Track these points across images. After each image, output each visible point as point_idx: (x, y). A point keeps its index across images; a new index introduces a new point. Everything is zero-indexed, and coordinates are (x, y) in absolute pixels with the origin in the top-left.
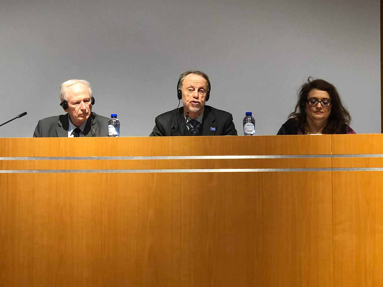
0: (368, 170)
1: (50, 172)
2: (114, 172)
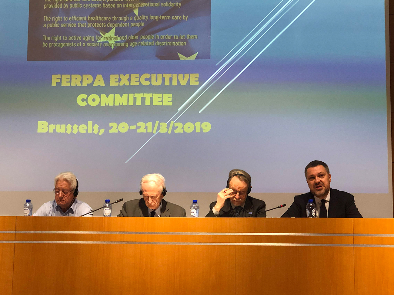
1: (135, 243)
2: (185, 244)
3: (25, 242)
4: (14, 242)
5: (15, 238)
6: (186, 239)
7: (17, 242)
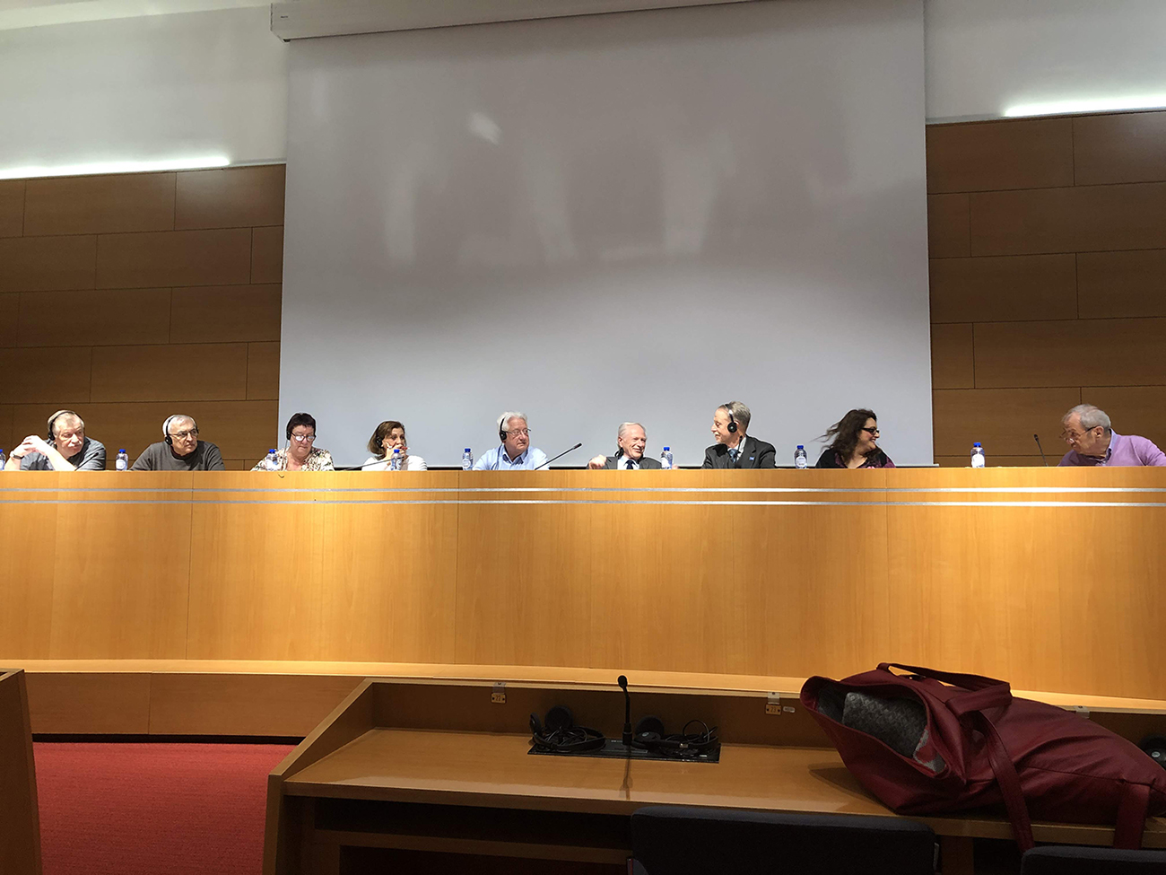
0: (924, 504)
1: (606, 502)
3: (470, 502)
4: (457, 502)
5: (459, 496)
6: (669, 496)
7: (460, 502)
